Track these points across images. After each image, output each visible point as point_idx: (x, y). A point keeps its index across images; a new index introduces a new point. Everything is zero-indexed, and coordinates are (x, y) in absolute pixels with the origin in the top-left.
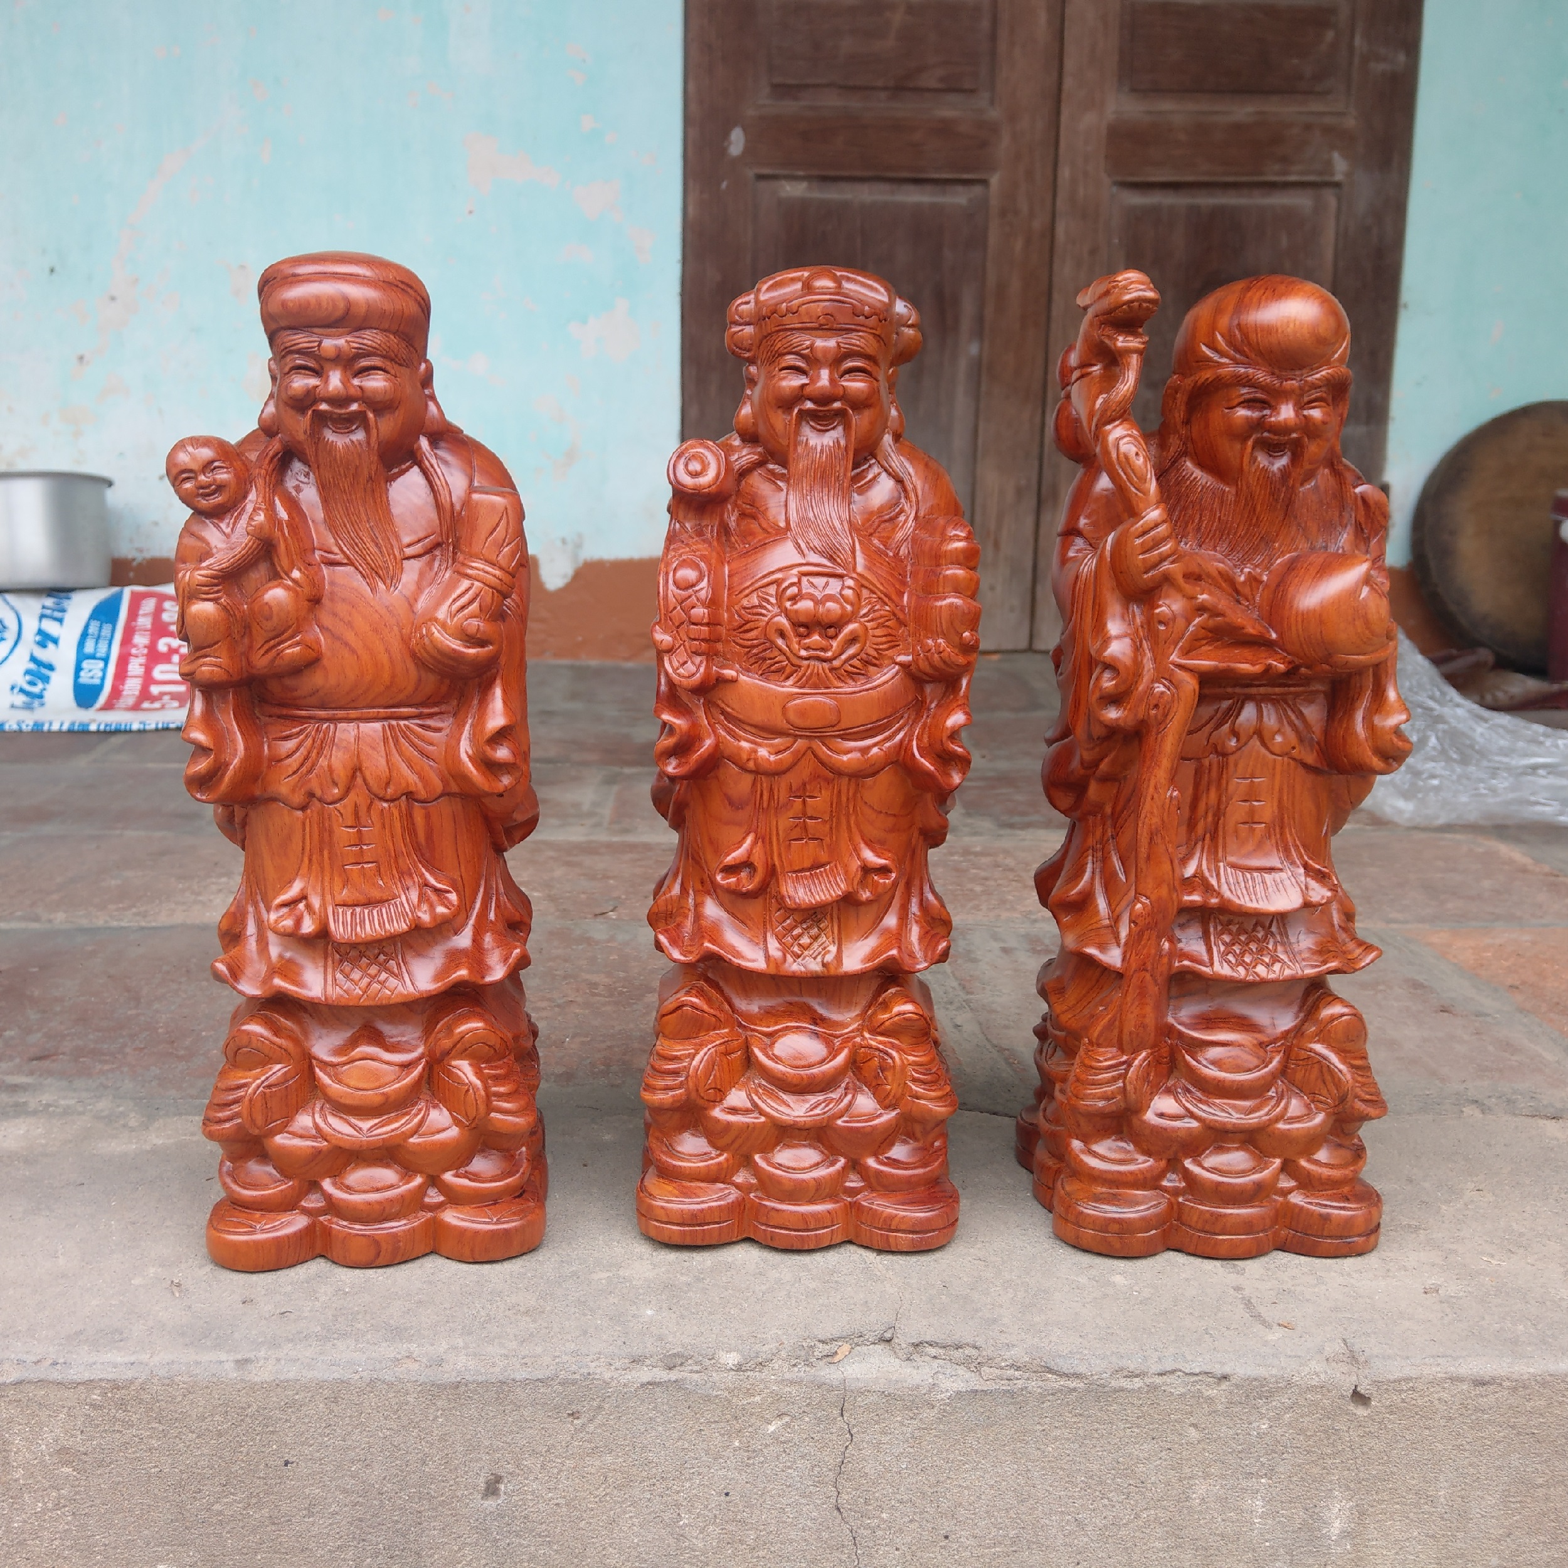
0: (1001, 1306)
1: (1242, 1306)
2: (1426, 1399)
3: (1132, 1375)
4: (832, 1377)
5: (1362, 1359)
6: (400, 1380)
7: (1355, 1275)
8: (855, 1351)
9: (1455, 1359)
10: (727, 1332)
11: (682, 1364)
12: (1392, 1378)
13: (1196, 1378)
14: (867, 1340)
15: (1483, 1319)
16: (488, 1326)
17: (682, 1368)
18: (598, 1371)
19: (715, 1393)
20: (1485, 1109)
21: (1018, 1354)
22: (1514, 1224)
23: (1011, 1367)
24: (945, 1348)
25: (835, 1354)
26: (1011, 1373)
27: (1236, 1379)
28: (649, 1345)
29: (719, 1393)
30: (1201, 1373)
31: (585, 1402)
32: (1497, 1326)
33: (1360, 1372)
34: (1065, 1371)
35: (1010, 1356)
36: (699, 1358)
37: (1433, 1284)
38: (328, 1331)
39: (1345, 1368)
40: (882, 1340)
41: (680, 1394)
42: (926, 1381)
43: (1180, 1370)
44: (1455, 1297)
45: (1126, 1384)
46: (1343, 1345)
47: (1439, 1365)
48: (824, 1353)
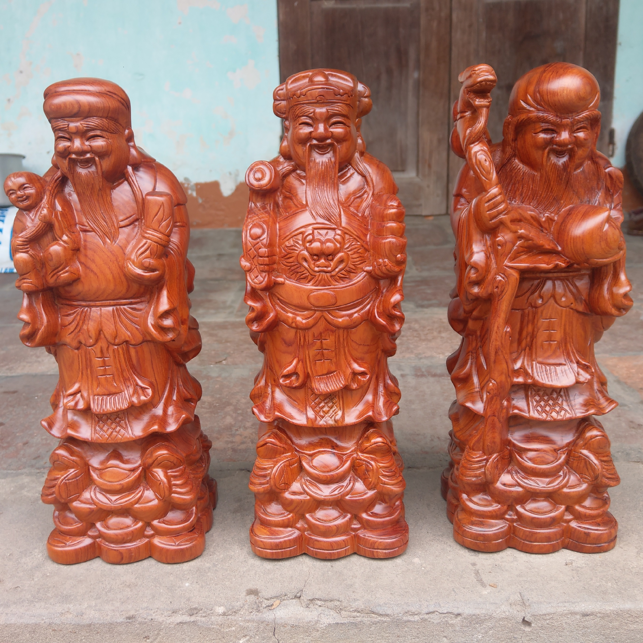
0: (356, 577)
1: (474, 575)
2: (559, 623)
3: (414, 614)
4: (270, 617)
5: (527, 604)
6: (63, 623)
8: (282, 603)
9: (574, 603)
10: (222, 595)
11: (196, 613)
12: (541, 613)
13: (445, 615)
14: (289, 597)
16: (109, 594)
17: (197, 615)
18: (157, 617)
19: (213, 627)
21: (360, 604)
23: (355, 611)
24: (325, 601)
25: (272, 605)
26: (355, 614)
27: (465, 615)
28: (182, 603)
29: (215, 626)
30: (447, 613)
31: (151, 632)
32: (598, 584)
33: (526, 610)
34: (381, 613)
35: (355, 605)
36: (206, 610)
37: (570, 560)
38: (34, 597)
39: (519, 608)
40: (296, 597)
41: (196, 627)
42: (314, 618)
43: (437, 611)
44: (580, 567)
45: (411, 618)
46: (519, 596)
47: (565, 606)
48: (267, 605)
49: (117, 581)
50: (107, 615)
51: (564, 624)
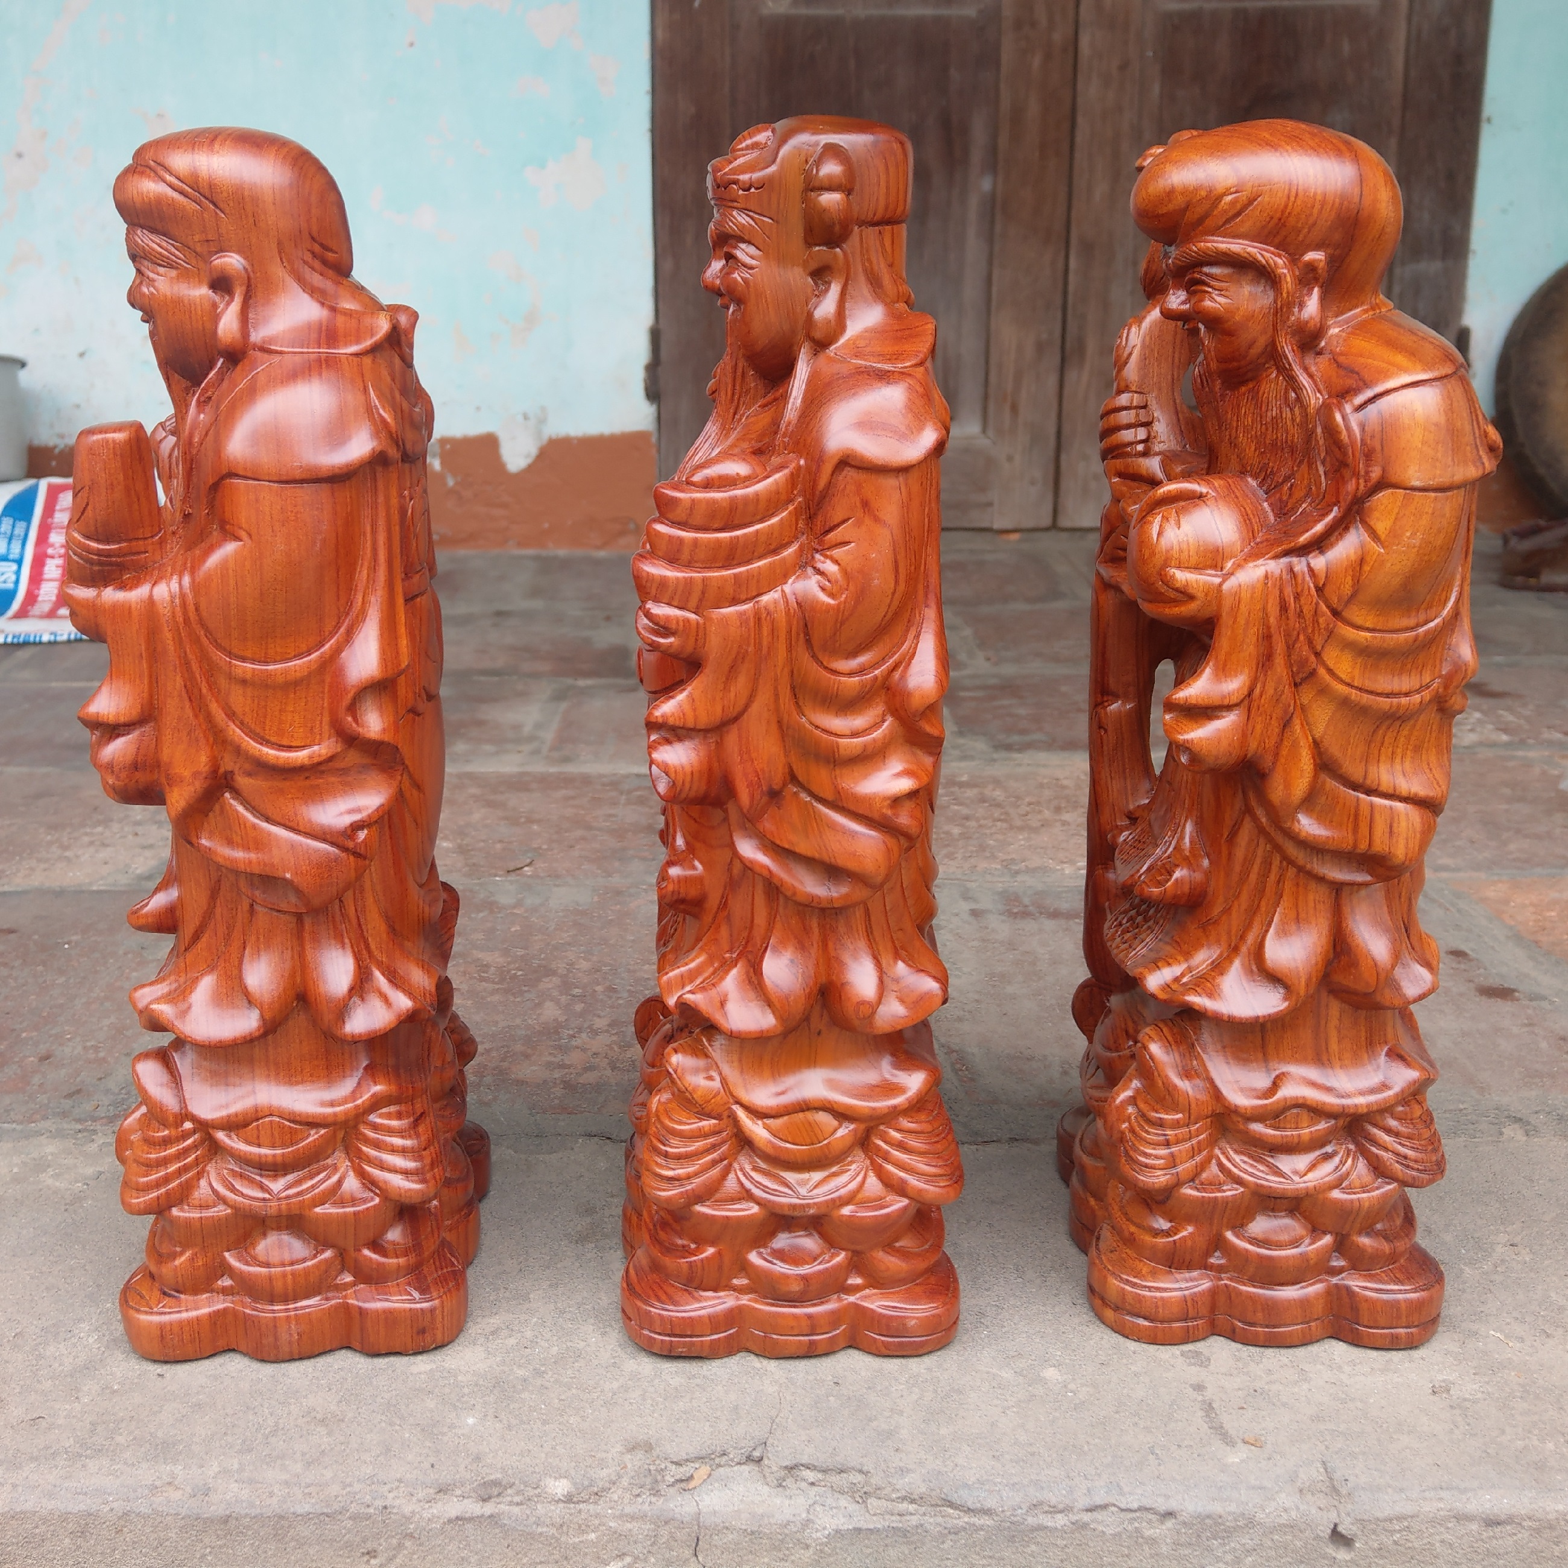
0: (901, 1413)
1: (1201, 1413)
2: (1425, 1541)
3: (1054, 1510)
4: (687, 1509)
5: (1344, 1491)
6: (157, 1513)
7: (1347, 1369)
8: (715, 1474)
9: (1464, 1491)
10: (561, 1450)
11: (499, 1495)
12: (1380, 1515)
13: (1134, 1515)
14: (732, 1460)
15: (1503, 1432)
16: (273, 1440)
17: (501, 1499)
18: (397, 1502)
19: (540, 1530)
20: (1530, 1130)
21: (914, 1482)
22: (1553, 1294)
23: (904, 1499)
24: (825, 1471)
25: (691, 1477)
26: (904, 1506)
27: (1184, 1517)
28: (462, 1468)
29: (545, 1529)
30: (1140, 1509)
31: (382, 1540)
32: (1520, 1444)
33: (1341, 1507)
34: (970, 1504)
35: (903, 1483)
36: (522, 1487)
37: (1444, 1381)
38: (81, 1446)
39: (1323, 1501)
40: (749, 1459)
41: (497, 1531)
42: (799, 1515)
43: (1114, 1505)
44: (1469, 1400)
45: (1047, 1521)
46: (1322, 1470)
47: (1441, 1499)
48: (678, 1477)
49: (293, 1407)
50: (271, 1495)
51: (1438, 1545)
